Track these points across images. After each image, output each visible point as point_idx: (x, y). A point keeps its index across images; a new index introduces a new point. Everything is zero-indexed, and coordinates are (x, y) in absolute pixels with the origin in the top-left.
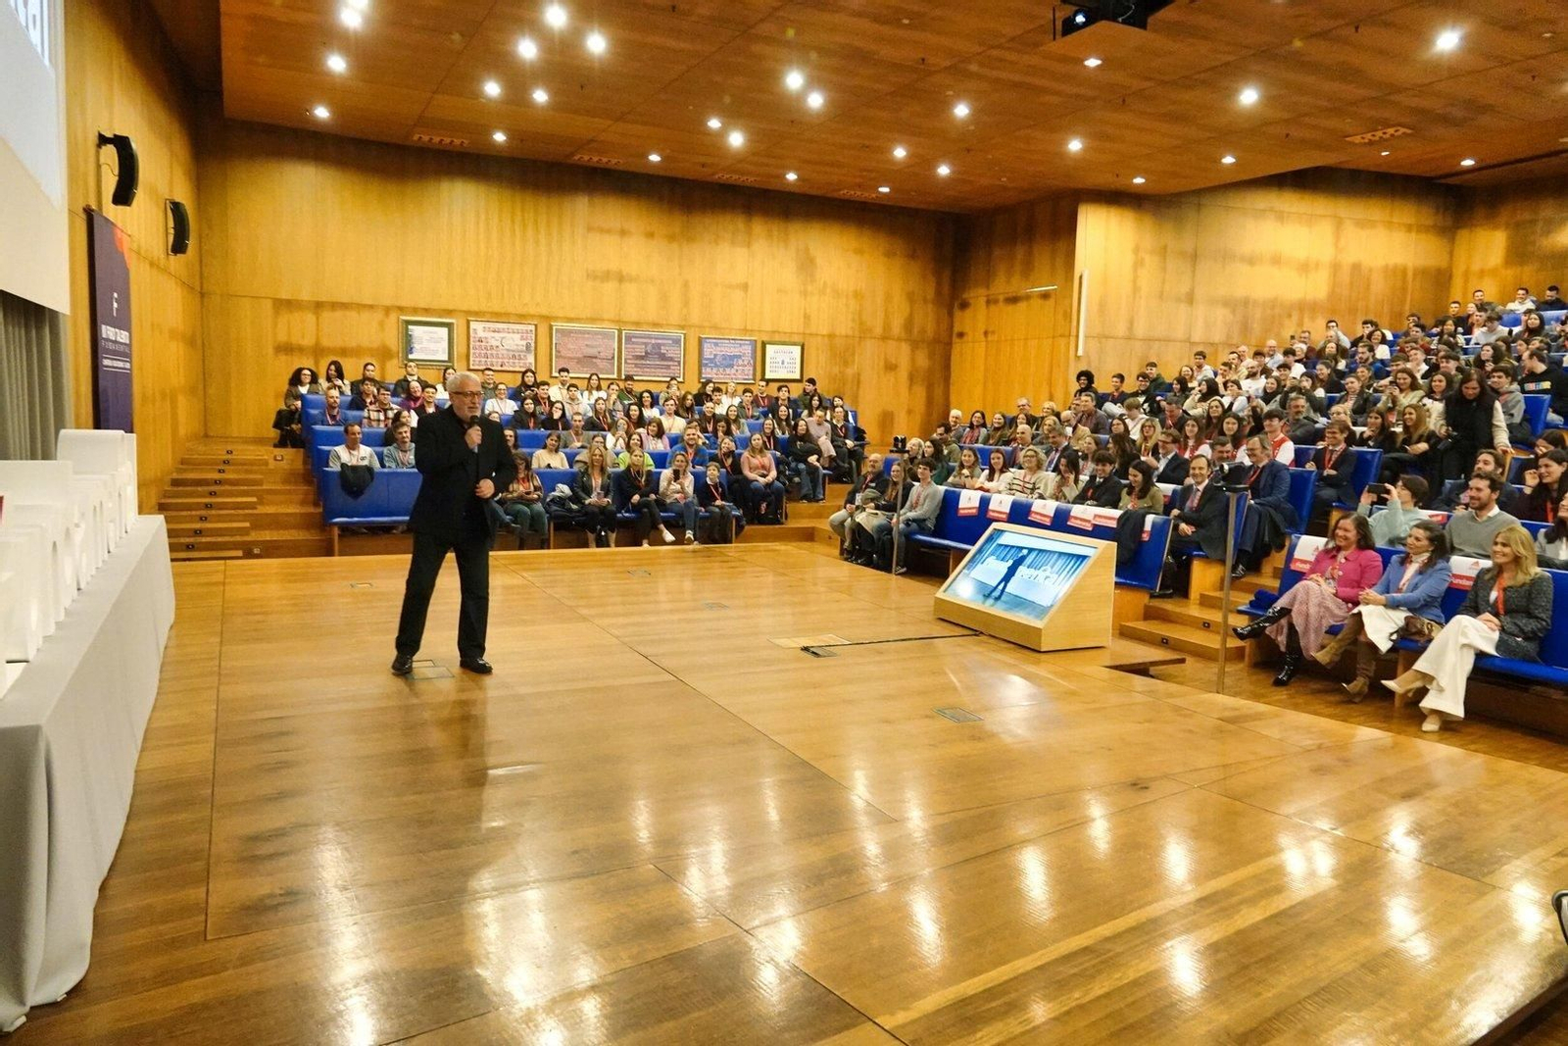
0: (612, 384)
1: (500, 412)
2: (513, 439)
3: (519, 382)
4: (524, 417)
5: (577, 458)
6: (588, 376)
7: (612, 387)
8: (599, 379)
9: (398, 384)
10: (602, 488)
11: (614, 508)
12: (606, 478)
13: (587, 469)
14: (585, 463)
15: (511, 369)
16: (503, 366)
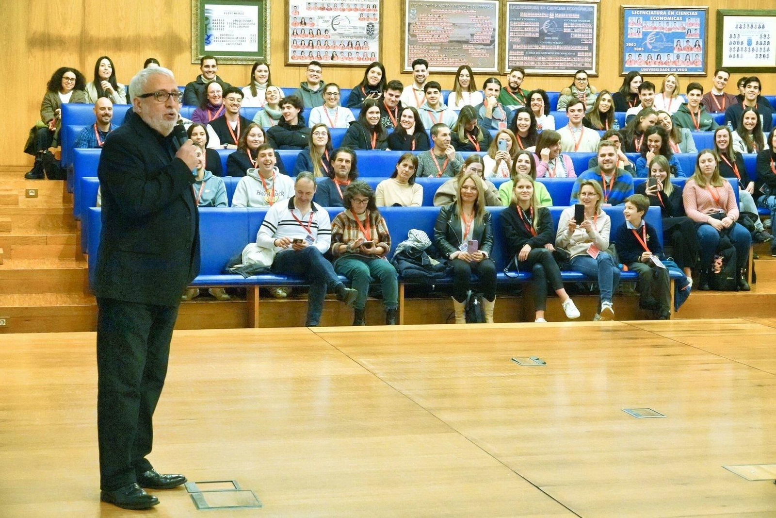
0: (489, 81)
1: (329, 126)
2: (349, 165)
4: (364, 131)
5: (440, 190)
6: (456, 70)
7: (489, 85)
8: (472, 74)
9: (190, 87)
10: (476, 235)
11: (491, 265)
12: (481, 219)
13: (453, 208)
14: (451, 197)
15: (347, 62)
16: (334, 59)
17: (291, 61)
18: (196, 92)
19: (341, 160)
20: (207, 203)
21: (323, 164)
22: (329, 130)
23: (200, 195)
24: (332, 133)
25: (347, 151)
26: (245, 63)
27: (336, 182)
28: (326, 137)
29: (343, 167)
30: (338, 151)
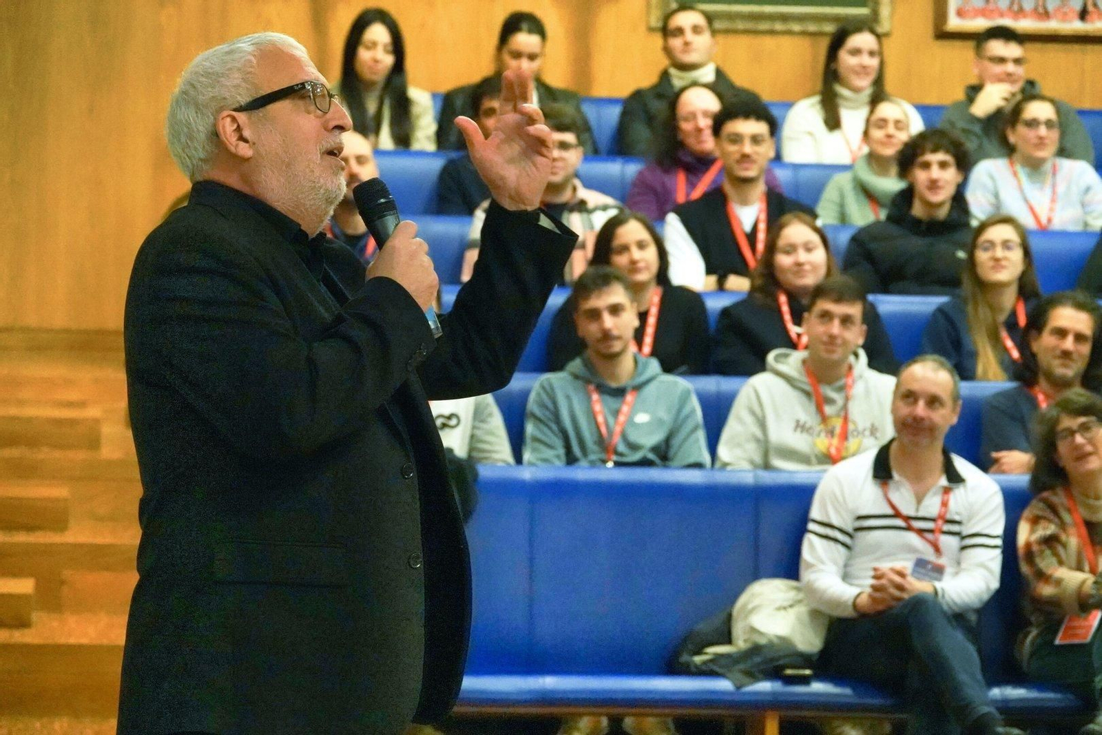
2: (1086, 349)
16: (1088, 17)
17: (954, 23)
18: (650, 119)
19: (1062, 333)
20: (637, 456)
21: (1009, 343)
22: (1023, 233)
23: (618, 429)
24: (1036, 244)
25: (1080, 306)
26: (812, 28)
27: (1041, 397)
28: (1016, 256)
29: (1066, 355)
30: (1053, 302)
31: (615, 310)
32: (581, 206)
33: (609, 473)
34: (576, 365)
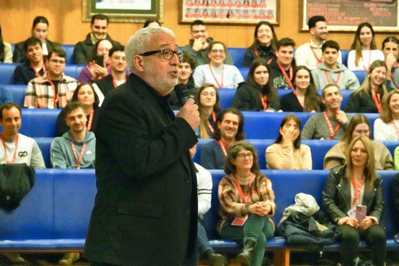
0: (387, 40)
1: (218, 86)
3: (251, 41)
5: (328, 155)
6: (355, 28)
9: (79, 47)
13: (343, 171)
14: (340, 160)
15: (243, 20)
16: (230, 17)
17: (185, 19)
18: (84, 53)
19: (229, 122)
20: (88, 165)
21: (210, 126)
22: (217, 90)
23: (81, 157)
25: (235, 113)
26: (137, 21)
27: (222, 144)
29: (230, 129)
30: (225, 112)
31: (80, 116)
32: (64, 82)
33: (79, 171)
34: (66, 135)
